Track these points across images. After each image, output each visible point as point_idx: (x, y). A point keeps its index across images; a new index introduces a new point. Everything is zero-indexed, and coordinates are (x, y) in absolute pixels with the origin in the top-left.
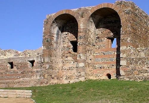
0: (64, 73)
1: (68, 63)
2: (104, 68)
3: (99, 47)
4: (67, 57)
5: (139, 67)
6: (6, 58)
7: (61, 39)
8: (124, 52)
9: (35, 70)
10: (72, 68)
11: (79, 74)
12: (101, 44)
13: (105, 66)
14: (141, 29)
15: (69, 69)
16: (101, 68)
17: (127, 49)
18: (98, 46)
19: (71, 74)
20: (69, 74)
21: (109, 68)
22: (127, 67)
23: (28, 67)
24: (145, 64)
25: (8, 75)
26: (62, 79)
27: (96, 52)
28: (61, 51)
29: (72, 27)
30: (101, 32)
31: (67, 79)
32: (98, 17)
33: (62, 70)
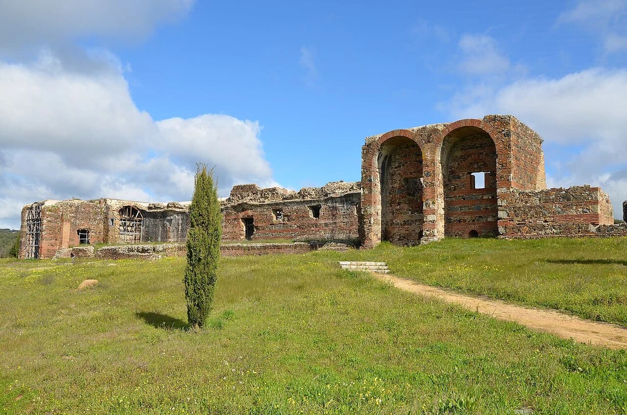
0: (396, 230)
1: (401, 213)
2: (465, 221)
3: (455, 187)
4: (399, 205)
5: (531, 221)
6: (269, 202)
7: (387, 175)
8: (504, 197)
9: (323, 222)
10: (410, 222)
11: (428, 232)
12: (457, 182)
13: (467, 218)
14: (526, 157)
15: (405, 224)
16: (460, 221)
17: (509, 193)
18: (452, 186)
19: (407, 232)
20: (404, 232)
21: (473, 221)
22: (510, 221)
23: (309, 217)
24: (541, 215)
25: (275, 231)
26: (393, 240)
27: (450, 196)
28: (388, 194)
29: (405, 156)
30: (457, 163)
31: (402, 240)
32: (453, 139)
33: (391, 225)
